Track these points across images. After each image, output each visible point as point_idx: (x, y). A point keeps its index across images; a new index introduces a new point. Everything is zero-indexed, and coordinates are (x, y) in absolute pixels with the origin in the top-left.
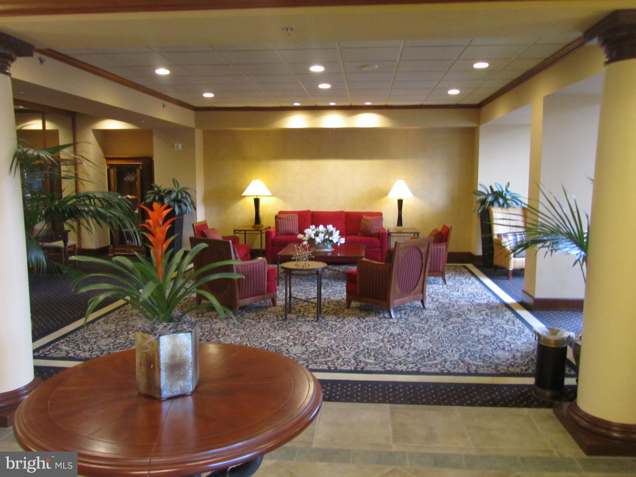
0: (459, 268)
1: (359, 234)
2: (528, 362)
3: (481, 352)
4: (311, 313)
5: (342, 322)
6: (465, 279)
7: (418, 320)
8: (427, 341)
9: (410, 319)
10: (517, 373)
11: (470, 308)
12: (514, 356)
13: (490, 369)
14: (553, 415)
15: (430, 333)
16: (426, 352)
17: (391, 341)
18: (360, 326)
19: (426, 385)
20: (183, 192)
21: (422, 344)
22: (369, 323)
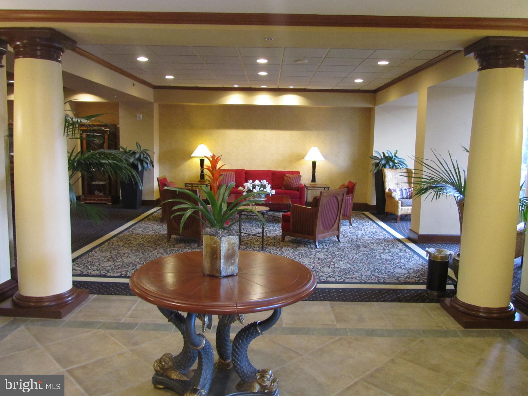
0: (359, 214)
1: (283, 188)
2: (419, 275)
3: (386, 270)
4: (256, 245)
5: (281, 251)
6: (365, 222)
7: (336, 249)
8: (345, 263)
9: (330, 248)
10: (413, 282)
11: (372, 242)
12: (409, 272)
13: (394, 280)
14: (440, 306)
15: (347, 258)
16: (347, 270)
17: (320, 263)
18: (295, 253)
19: (351, 290)
20: (144, 153)
21: (342, 265)
22: (301, 252)
